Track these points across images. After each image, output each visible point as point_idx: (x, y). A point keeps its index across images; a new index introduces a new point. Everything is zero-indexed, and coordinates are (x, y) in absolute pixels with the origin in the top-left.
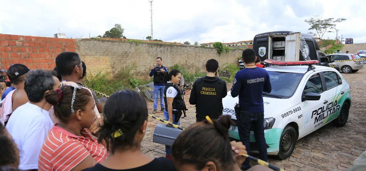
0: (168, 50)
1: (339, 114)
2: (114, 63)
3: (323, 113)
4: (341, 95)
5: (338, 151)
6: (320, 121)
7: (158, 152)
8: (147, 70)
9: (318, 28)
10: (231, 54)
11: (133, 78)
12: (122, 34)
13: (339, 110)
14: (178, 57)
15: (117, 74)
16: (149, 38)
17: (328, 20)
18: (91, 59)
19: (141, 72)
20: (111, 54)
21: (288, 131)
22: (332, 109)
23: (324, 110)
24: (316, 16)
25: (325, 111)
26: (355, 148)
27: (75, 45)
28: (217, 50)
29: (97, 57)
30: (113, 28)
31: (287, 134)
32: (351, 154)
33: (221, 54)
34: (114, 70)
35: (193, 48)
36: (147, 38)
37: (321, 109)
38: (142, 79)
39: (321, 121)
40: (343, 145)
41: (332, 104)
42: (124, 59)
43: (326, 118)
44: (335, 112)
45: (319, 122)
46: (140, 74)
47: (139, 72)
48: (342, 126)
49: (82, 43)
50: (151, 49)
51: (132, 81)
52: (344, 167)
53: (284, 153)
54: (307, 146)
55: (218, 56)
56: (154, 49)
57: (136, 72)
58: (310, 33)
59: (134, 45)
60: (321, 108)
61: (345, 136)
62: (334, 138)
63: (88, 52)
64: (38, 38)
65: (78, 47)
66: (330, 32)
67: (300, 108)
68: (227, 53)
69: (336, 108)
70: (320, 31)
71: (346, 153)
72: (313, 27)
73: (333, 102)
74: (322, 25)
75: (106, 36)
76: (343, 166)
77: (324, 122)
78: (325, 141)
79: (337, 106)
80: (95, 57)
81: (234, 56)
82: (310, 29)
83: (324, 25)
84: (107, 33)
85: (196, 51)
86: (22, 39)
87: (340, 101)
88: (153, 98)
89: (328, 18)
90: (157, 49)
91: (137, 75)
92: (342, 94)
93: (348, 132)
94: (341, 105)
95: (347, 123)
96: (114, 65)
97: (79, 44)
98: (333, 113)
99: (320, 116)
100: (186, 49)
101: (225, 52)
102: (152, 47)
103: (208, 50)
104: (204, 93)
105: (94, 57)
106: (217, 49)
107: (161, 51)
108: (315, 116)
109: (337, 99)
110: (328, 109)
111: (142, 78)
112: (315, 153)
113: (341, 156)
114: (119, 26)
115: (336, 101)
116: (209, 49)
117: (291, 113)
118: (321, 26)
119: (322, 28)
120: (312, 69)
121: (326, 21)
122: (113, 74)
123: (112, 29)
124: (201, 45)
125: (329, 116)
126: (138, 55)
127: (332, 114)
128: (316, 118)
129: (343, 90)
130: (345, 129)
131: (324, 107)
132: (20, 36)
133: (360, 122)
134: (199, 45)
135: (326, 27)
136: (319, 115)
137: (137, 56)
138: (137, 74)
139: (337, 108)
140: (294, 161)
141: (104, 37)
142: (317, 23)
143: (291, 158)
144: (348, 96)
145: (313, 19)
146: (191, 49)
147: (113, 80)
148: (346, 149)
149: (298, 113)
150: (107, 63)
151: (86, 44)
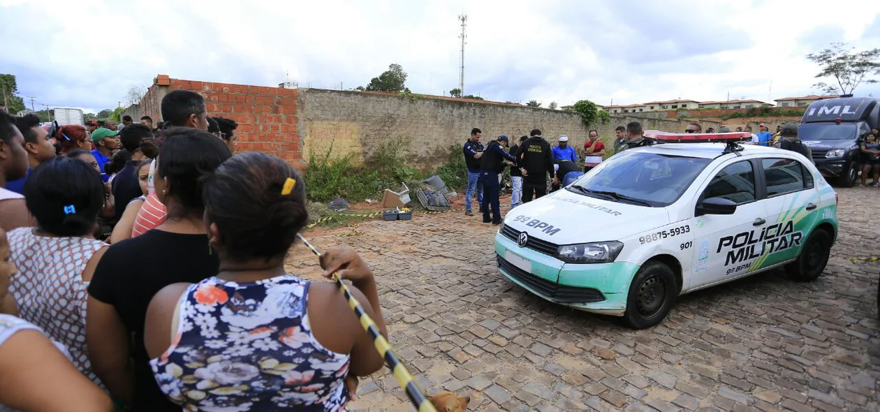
0: (475, 114)
1: (798, 253)
2: (367, 136)
3: (751, 245)
4: (805, 213)
5: (773, 324)
6: (740, 260)
7: (405, 295)
8: (431, 152)
9: (841, 73)
11: (400, 167)
12: (404, 84)
13: (798, 243)
14: (497, 128)
15: (371, 157)
16: (455, 92)
17: (870, 54)
18: (324, 126)
19: (420, 155)
20: (361, 118)
21: (653, 271)
22: (777, 240)
23: (753, 239)
24: (837, 45)
25: (756, 241)
26: (814, 323)
27: (296, 101)
28: (583, 116)
29: (335, 123)
30: (386, 73)
31: (653, 279)
32: (799, 332)
34: (366, 149)
35: (530, 110)
36: (452, 92)
37: (745, 237)
38: (419, 168)
39: (743, 262)
40: (788, 315)
41: (777, 228)
42: (386, 128)
43: (760, 256)
44: (786, 246)
45: (737, 263)
46: (416, 160)
47: (415, 156)
48: (808, 281)
49: (308, 96)
50: (441, 111)
51: (398, 172)
52: (766, 353)
53: (643, 317)
54: (707, 310)
55: (583, 129)
56: (447, 112)
57: (408, 155)
58: (820, 84)
59: (407, 101)
60: (746, 234)
61: (805, 300)
62: (776, 301)
63: (318, 112)
64: (233, 87)
65: (302, 103)
66: (873, 81)
67: (688, 228)
68: (603, 123)
69: (789, 239)
70: (846, 81)
71: (788, 330)
72: (828, 71)
73: (781, 224)
74: (853, 66)
75: (371, 88)
76: (763, 352)
77: (755, 265)
78: (752, 305)
79: (793, 236)
80: (331, 122)
82: (820, 75)
83: (858, 65)
84: (374, 81)
85: (536, 118)
86: (207, 88)
87: (802, 224)
88: (432, 204)
89: (871, 49)
90: (452, 112)
91: (410, 161)
92: (808, 209)
93: (816, 294)
94: (805, 233)
95: (822, 274)
96: (366, 139)
97: (302, 99)
98: (781, 248)
99: (742, 251)
100: (514, 112)
101: (601, 121)
102: (442, 107)
103: (561, 117)
105: (330, 124)
106: (583, 114)
107: (460, 116)
108: (726, 250)
109: (793, 217)
110: (767, 238)
111: (420, 166)
112: (717, 324)
113: (771, 334)
114: (398, 68)
115: (790, 223)
116: (565, 115)
117: (662, 236)
118: (851, 68)
119: (852, 73)
120: (733, 151)
121: (863, 55)
122: (365, 156)
123: (383, 74)
124: (564, 109)
125: (767, 255)
126: (414, 121)
127: (778, 251)
128: (731, 253)
129: (814, 202)
130: (814, 287)
131: (752, 232)
132: (205, 83)
133: (857, 276)
134: (558, 108)
135: (863, 71)
136: (738, 249)
137: (412, 125)
138: (411, 158)
139: (792, 239)
140: (662, 333)
141: (368, 89)
142: (841, 61)
143: (659, 329)
144: (828, 215)
145: (829, 51)
146: (524, 114)
147: (363, 169)
148: (792, 323)
149: (683, 238)
150: (353, 136)
151: (316, 97)
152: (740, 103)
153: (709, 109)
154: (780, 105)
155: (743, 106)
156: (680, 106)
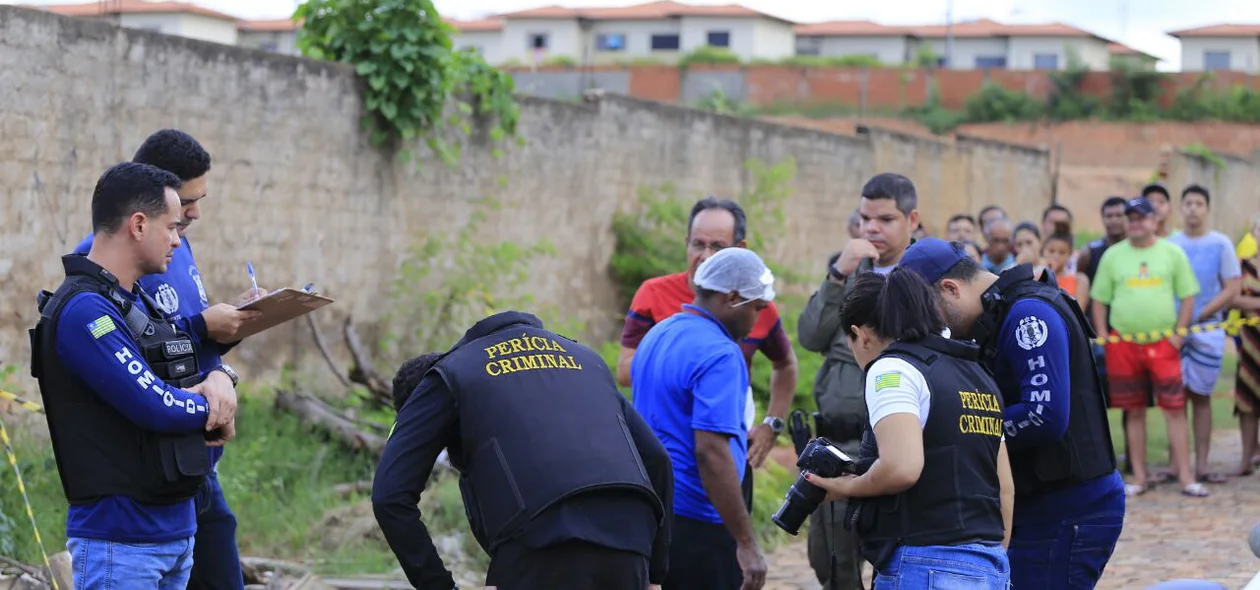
10: (538, 163)
28: (362, 85)
33: (414, 151)
35: (42, 35)
68: (480, 140)
81: (575, 188)
101: (466, 128)
103: (233, 89)
104: (506, 367)
106: (363, 71)
116: (258, 74)
152: (1004, 37)
153: (852, 65)
154: (1197, 64)
155: (1020, 59)
156: (693, 39)
